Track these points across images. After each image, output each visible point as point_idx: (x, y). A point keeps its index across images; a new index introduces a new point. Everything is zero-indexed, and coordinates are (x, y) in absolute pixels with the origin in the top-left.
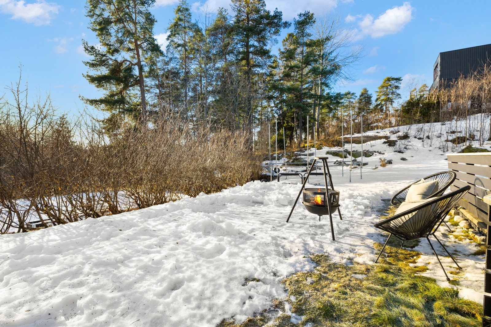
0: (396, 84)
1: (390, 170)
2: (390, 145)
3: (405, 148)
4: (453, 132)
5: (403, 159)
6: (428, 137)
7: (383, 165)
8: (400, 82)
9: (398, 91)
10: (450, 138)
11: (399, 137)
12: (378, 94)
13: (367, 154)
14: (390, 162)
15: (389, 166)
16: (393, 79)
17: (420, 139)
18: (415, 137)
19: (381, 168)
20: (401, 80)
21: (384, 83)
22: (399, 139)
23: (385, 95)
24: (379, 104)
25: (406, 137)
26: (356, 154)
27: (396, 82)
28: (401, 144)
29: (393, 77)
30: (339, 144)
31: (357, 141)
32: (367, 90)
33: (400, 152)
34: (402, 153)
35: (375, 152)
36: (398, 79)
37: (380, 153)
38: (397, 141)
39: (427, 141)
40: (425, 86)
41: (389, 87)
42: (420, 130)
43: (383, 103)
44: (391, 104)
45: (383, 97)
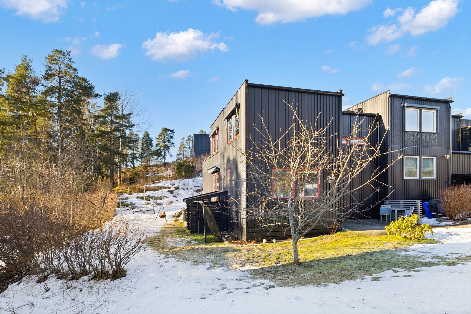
0: (171, 135)
1: (172, 206)
2: (171, 193)
3: (178, 195)
4: (197, 186)
5: (177, 201)
6: (187, 189)
7: (169, 204)
8: (174, 133)
9: (172, 141)
10: (196, 189)
11: (175, 188)
12: (158, 140)
13: (161, 198)
14: (172, 203)
15: (171, 204)
16: (169, 130)
17: (184, 189)
18: (182, 188)
19: (168, 206)
20: (174, 132)
21: (162, 132)
22: (175, 189)
23: (163, 142)
24: (159, 149)
25: (177, 188)
26: (155, 198)
27: (171, 133)
28: (176, 192)
29: (168, 128)
30: (142, 191)
31: (156, 189)
32: (149, 133)
33: (176, 197)
34: (177, 197)
35: (164, 197)
36: (172, 131)
37: (167, 198)
38: (174, 191)
39: (187, 191)
40: (190, 136)
41: (166, 136)
42: (184, 184)
43: (162, 148)
44: (168, 150)
45: (161, 144)
